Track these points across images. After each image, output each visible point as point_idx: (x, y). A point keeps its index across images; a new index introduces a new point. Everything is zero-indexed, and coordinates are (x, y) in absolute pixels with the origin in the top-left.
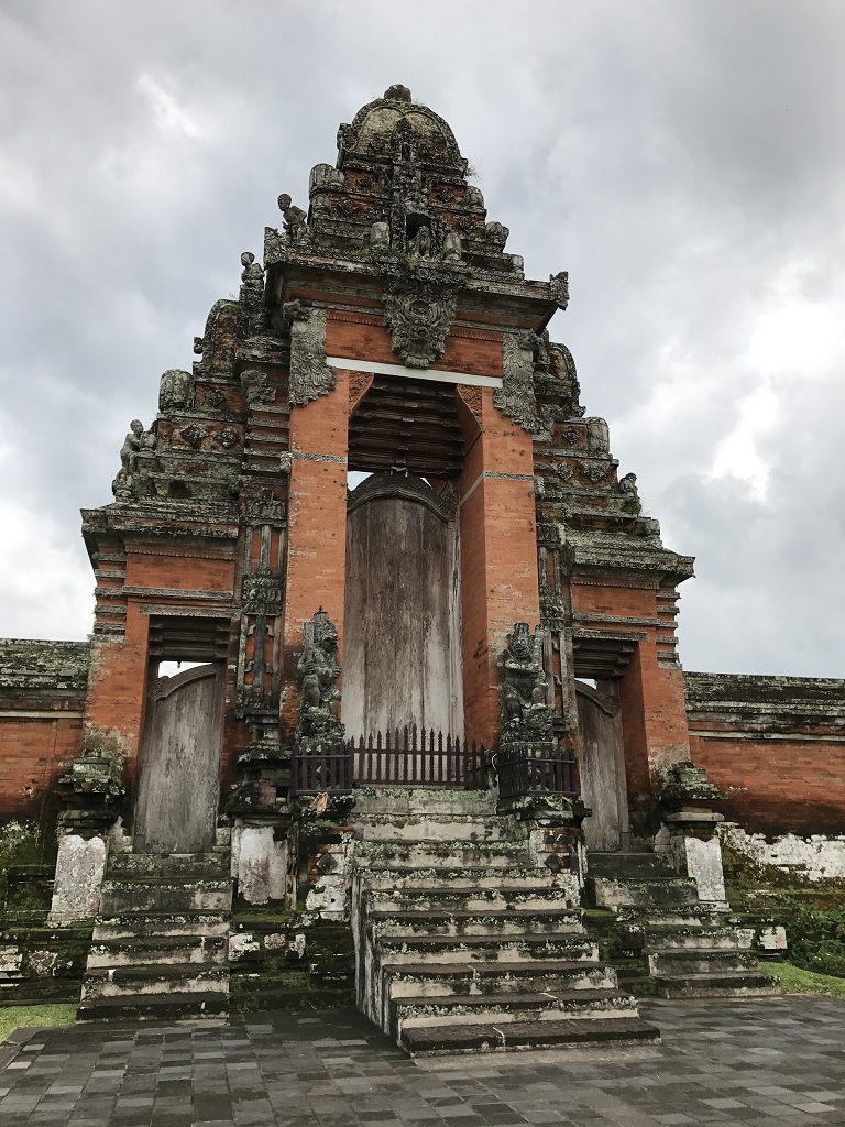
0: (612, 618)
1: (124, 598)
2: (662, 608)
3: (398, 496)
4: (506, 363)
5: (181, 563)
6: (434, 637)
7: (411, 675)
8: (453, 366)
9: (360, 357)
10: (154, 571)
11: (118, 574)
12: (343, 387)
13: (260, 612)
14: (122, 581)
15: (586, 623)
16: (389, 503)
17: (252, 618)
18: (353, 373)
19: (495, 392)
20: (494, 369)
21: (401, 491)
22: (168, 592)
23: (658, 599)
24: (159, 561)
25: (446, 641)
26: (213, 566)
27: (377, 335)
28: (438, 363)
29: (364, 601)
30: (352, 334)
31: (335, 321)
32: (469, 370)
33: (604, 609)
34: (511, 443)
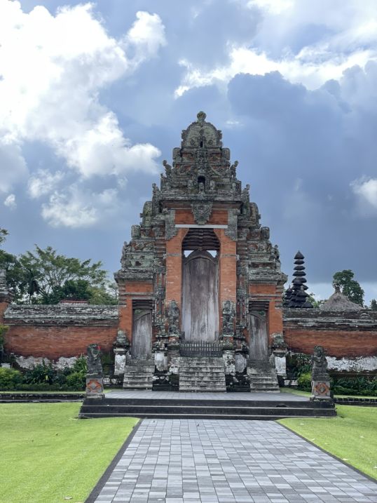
0: (261, 295)
1: (125, 295)
2: (278, 291)
3: (200, 257)
4: (229, 220)
5: (139, 285)
6: (211, 301)
7: (205, 312)
8: (212, 223)
9: (185, 223)
10: (132, 288)
11: (124, 289)
12: (180, 233)
13: (160, 298)
14: (124, 291)
15: (253, 297)
16: (198, 260)
17: (158, 299)
18: (183, 228)
19: (225, 230)
20: (225, 222)
21: (202, 256)
22: (136, 293)
23: (277, 288)
24: (134, 285)
25: (215, 302)
26: (147, 286)
27: (189, 216)
28: (208, 223)
29: (191, 290)
30: (183, 216)
31: (178, 213)
32: (217, 223)
33: (258, 292)
34: (230, 246)
